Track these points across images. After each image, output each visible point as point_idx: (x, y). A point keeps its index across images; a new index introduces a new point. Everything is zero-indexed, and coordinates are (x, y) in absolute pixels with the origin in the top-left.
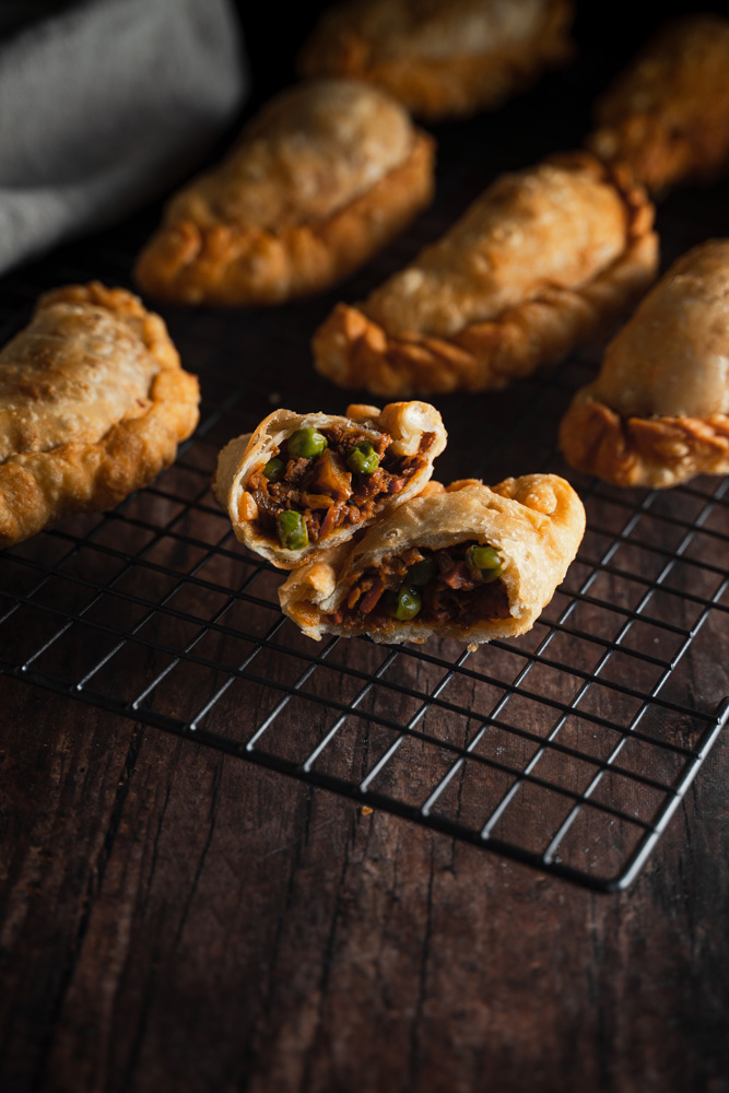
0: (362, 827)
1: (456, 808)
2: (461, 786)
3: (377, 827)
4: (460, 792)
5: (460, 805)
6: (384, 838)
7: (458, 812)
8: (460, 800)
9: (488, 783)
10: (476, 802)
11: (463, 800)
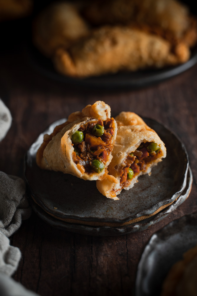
0: (94, 263)
1: (126, 251)
2: (126, 242)
3: (99, 262)
4: (126, 245)
5: (127, 250)
6: (102, 266)
7: (127, 253)
8: (127, 248)
9: (136, 240)
10: (133, 248)
11: (128, 247)
